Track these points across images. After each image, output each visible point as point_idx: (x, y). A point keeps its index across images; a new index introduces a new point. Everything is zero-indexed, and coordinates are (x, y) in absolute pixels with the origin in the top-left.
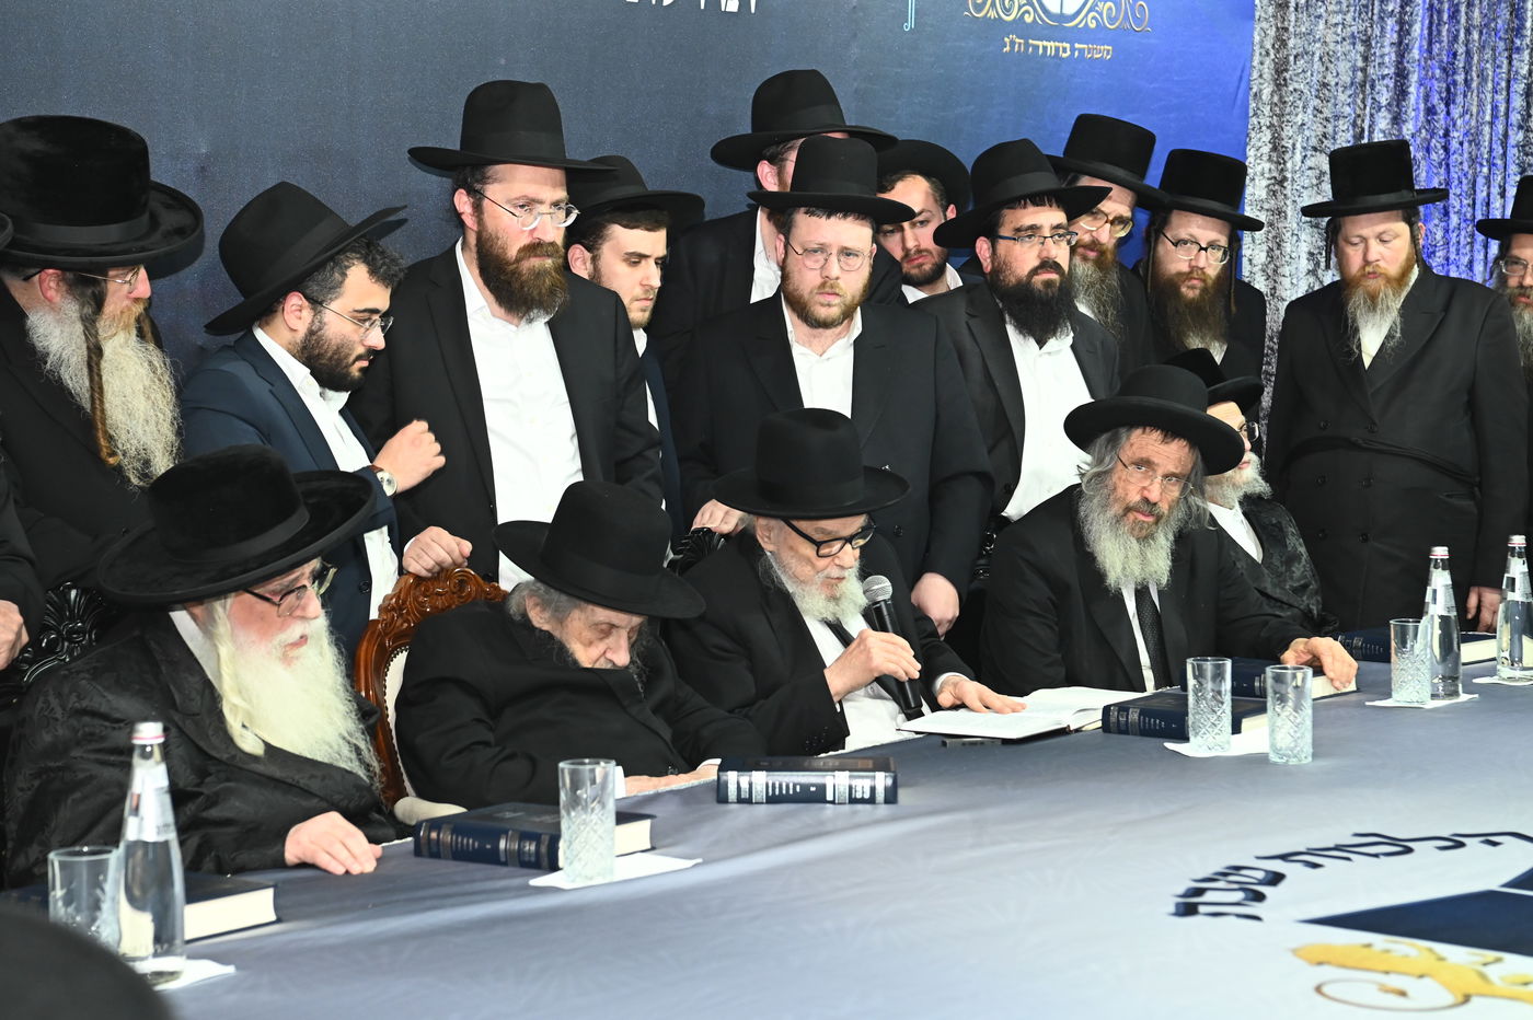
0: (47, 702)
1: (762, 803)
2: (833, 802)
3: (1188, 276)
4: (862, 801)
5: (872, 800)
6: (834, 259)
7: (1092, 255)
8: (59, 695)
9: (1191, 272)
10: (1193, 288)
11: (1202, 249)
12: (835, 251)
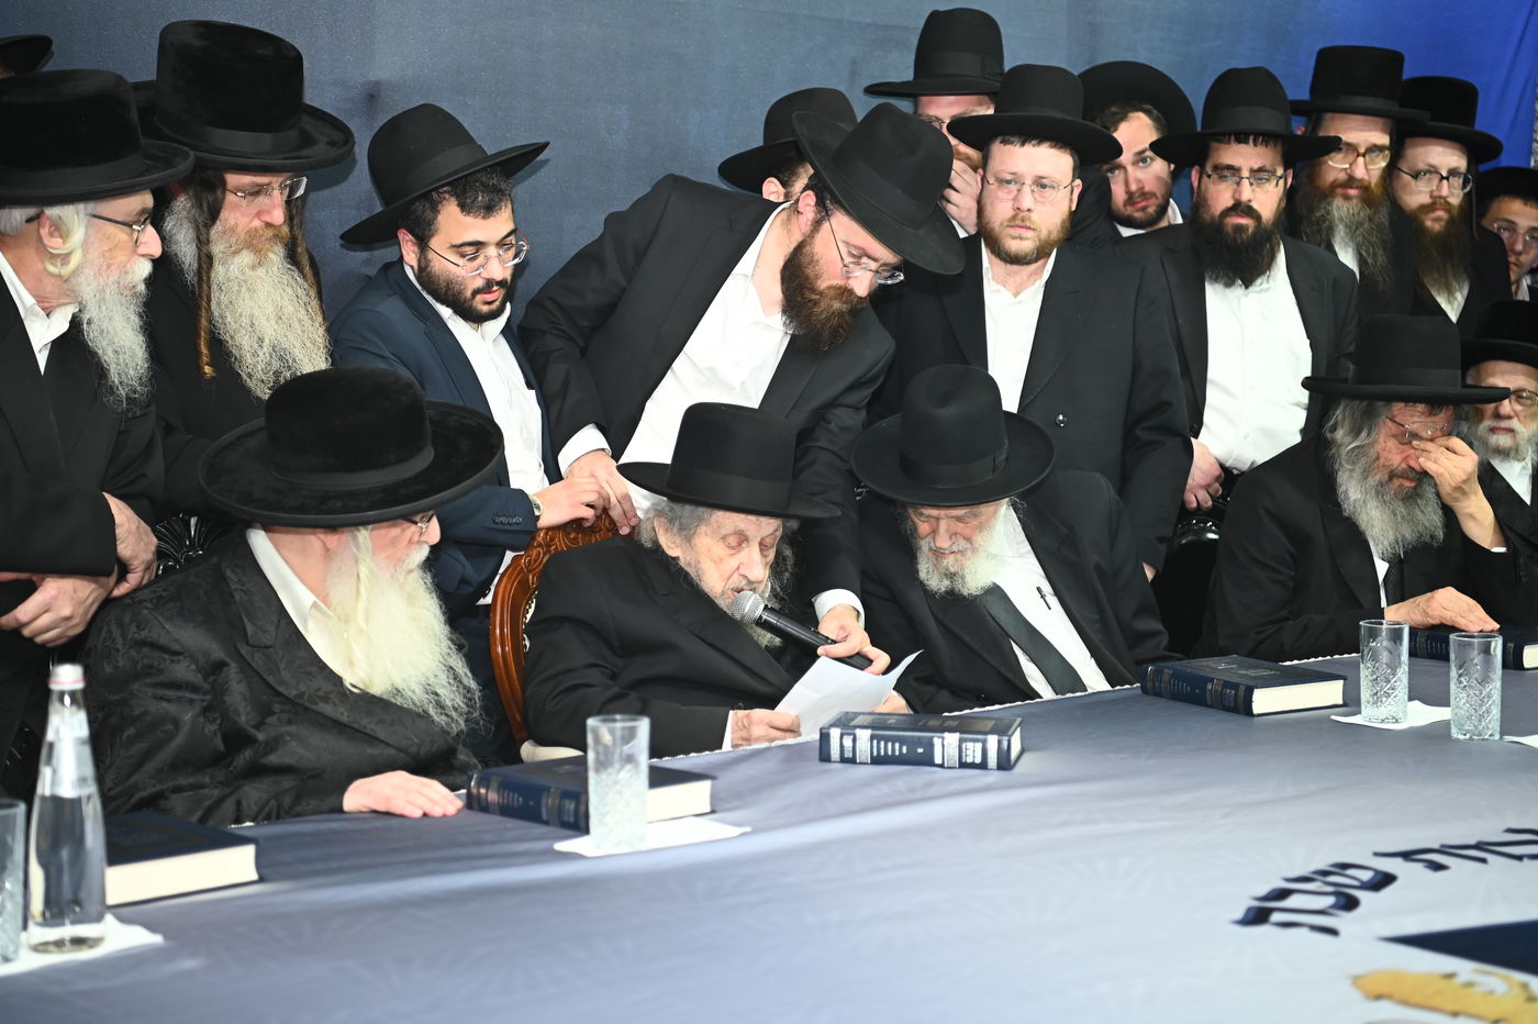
0: (110, 632)
1: (867, 764)
2: (942, 766)
3: (1427, 208)
4: (973, 766)
5: (983, 765)
6: (1027, 189)
7: (1352, 192)
8: (121, 625)
9: (1434, 203)
10: (1435, 220)
11: (1443, 178)
12: (1028, 181)
